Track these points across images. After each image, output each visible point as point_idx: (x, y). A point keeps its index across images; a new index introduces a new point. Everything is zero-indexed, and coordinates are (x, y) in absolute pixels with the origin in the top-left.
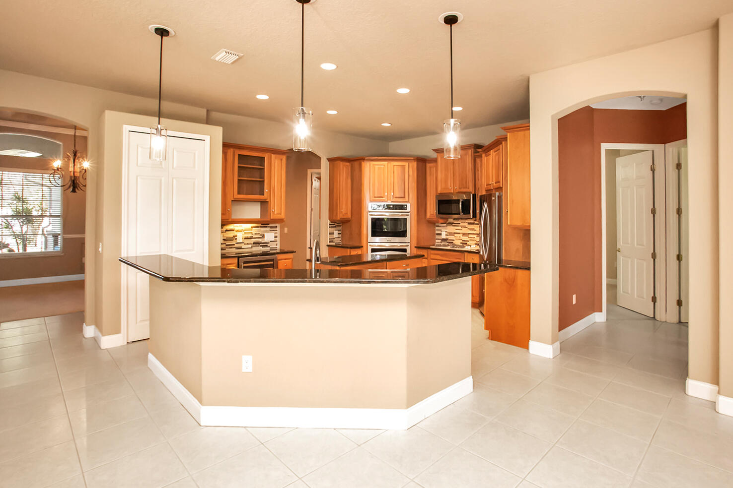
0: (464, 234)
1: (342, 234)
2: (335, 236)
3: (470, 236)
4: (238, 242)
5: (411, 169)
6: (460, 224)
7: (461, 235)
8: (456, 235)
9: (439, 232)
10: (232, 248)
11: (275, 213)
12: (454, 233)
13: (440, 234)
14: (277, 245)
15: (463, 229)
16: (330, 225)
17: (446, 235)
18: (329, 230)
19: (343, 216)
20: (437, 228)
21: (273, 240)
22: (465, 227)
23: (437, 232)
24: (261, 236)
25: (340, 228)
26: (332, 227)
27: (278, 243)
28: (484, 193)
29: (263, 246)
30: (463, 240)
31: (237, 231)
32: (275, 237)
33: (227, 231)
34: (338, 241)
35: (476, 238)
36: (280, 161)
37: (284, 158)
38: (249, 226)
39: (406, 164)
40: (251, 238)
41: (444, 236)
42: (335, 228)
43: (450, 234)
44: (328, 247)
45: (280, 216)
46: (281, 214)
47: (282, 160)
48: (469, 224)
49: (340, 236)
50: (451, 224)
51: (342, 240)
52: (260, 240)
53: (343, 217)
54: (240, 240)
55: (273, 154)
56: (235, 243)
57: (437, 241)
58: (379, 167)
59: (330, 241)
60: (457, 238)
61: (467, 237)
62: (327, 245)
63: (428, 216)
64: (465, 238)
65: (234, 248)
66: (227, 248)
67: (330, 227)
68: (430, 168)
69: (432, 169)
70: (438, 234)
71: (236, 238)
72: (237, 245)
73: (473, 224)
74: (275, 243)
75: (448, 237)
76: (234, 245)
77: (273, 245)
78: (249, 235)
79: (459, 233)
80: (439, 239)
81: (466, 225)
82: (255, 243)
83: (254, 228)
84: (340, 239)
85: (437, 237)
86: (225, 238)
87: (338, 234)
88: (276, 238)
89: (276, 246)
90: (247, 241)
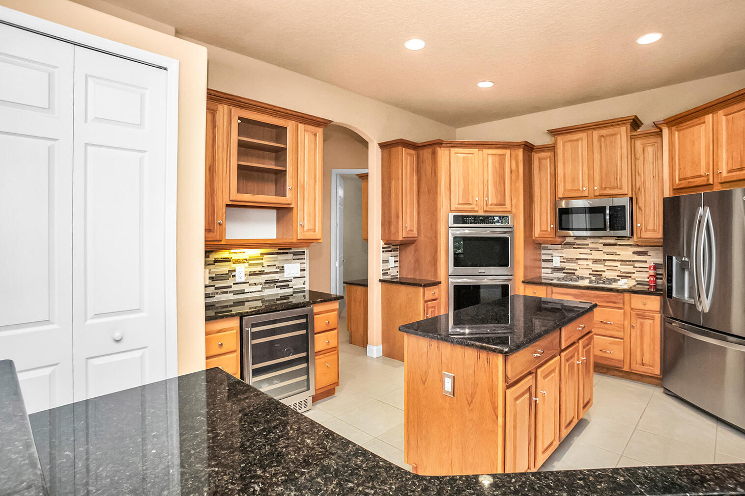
0: (596, 261)
1: (400, 261)
2: (390, 266)
3: (607, 263)
4: (237, 281)
5: (514, 161)
6: (588, 245)
7: (590, 263)
8: (580, 262)
9: (549, 257)
10: (226, 292)
11: (305, 229)
12: (577, 259)
13: (551, 261)
14: (304, 284)
15: (593, 252)
16: (383, 248)
17: (561, 262)
18: (383, 256)
19: (408, 233)
20: (543, 252)
21: (299, 275)
22: (597, 250)
23: (543, 257)
24: (278, 270)
25: (397, 253)
26: (386, 251)
27: (307, 279)
28: (667, 194)
29: (281, 287)
30: (594, 269)
31: (237, 262)
32: (301, 270)
33: (216, 261)
34: (394, 272)
35: (619, 266)
36: (313, 137)
37: (320, 131)
38: (256, 252)
39: (507, 152)
40: (261, 273)
41: (557, 263)
42: (389, 254)
43: (570, 260)
44: (380, 283)
45: (312, 233)
46: (315, 231)
47: (315, 135)
48: (605, 245)
49: (397, 264)
50: (571, 245)
51: (400, 272)
52: (276, 277)
53: (406, 236)
54: (240, 276)
55: (300, 123)
56: (232, 284)
57: (543, 271)
58: (464, 157)
59: (384, 274)
60: (580, 266)
61: (603, 265)
62: (380, 281)
63: (537, 233)
64: (599, 267)
65: (230, 292)
66: (217, 293)
67: (383, 251)
68: (540, 159)
69: (544, 161)
70: (545, 261)
71: (233, 274)
72: (235, 288)
73: (614, 245)
74: (302, 280)
75: (563, 265)
76: (230, 287)
77: (297, 284)
78: (258, 269)
79: (587, 259)
80: (547, 268)
81: (601, 247)
82: (267, 282)
83: (265, 256)
84: (397, 269)
85: (544, 264)
86: (214, 275)
87: (395, 261)
88: (303, 272)
89: (304, 286)
90: (253, 279)
